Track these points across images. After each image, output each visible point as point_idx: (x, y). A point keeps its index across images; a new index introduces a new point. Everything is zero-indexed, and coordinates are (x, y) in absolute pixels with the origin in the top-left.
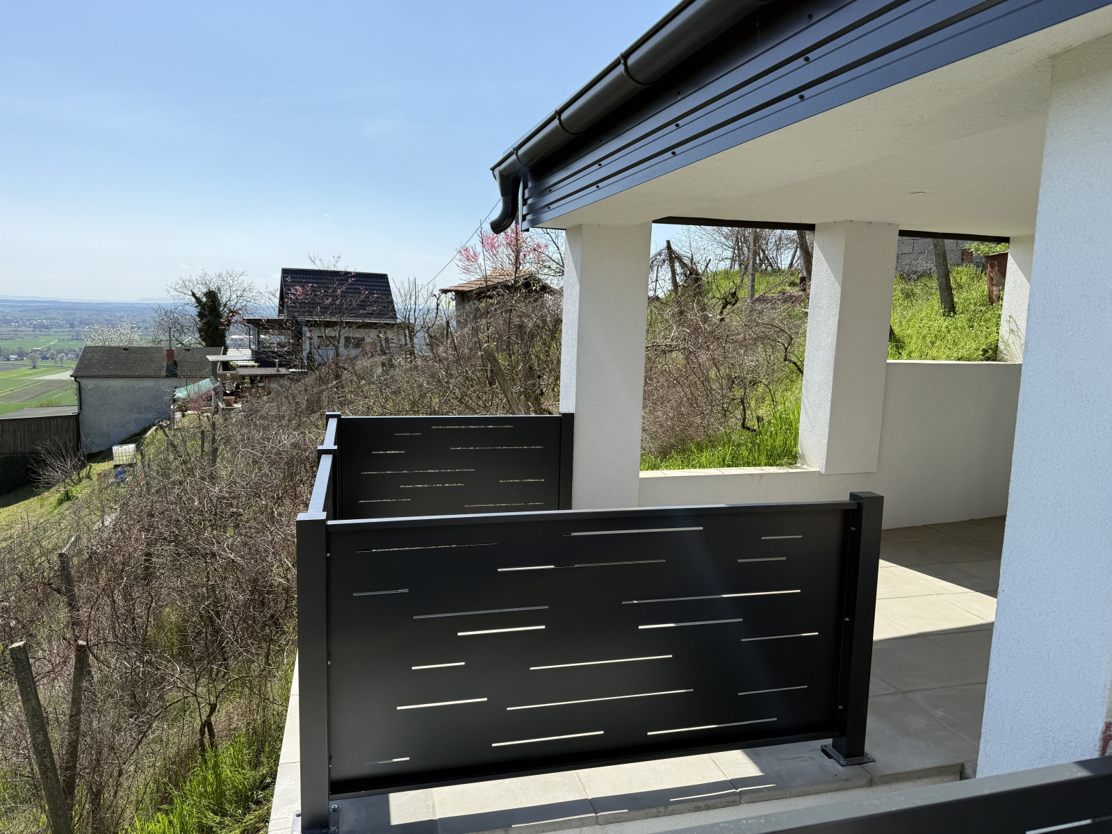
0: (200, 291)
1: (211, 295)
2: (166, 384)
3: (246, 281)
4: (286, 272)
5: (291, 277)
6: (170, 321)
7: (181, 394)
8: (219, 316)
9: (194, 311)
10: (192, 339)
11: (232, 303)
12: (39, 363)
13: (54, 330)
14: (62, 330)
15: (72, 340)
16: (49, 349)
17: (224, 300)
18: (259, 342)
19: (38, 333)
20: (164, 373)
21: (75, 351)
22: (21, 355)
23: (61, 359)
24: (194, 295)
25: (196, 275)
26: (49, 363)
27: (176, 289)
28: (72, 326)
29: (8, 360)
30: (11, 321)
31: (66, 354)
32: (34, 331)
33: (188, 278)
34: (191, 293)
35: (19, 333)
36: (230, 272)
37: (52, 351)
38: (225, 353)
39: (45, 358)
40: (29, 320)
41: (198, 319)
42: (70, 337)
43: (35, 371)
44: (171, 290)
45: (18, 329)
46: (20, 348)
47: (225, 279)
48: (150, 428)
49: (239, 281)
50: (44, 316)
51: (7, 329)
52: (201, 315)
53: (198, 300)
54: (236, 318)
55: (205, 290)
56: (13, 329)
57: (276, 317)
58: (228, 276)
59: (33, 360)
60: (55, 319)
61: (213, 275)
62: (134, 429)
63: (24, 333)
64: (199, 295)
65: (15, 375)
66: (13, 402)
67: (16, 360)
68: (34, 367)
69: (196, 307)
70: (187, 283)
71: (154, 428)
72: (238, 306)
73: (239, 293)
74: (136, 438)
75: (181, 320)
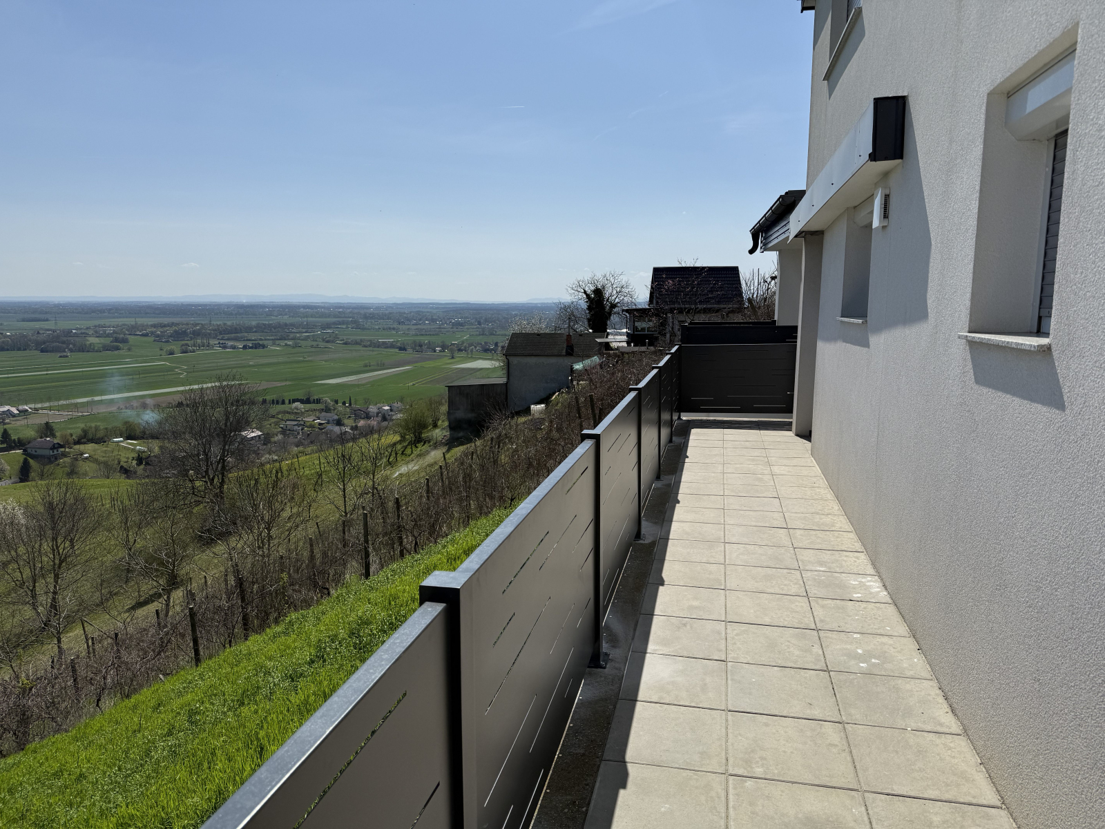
0: (590, 289)
1: (598, 292)
2: (566, 361)
3: (623, 279)
4: (657, 271)
5: (660, 274)
6: (568, 312)
7: (578, 366)
8: (603, 307)
9: (584, 304)
10: (582, 327)
11: (613, 298)
12: (456, 354)
13: (466, 327)
14: (472, 327)
15: (480, 335)
16: (463, 342)
17: (607, 296)
18: (635, 329)
19: (455, 329)
20: (564, 352)
21: (481, 344)
22: (444, 347)
23: (472, 351)
24: (585, 292)
25: (587, 277)
26: (463, 354)
27: (572, 288)
28: (480, 323)
29: (435, 351)
30: (436, 320)
31: (475, 347)
32: (452, 328)
33: (582, 279)
34: (583, 291)
35: (442, 330)
36: (613, 273)
37: (465, 344)
38: (607, 337)
39: (460, 350)
40: (449, 319)
41: (587, 312)
42: (478, 333)
43: (453, 360)
44: (569, 289)
45: (442, 326)
46: (443, 342)
47: (608, 279)
48: (554, 393)
49: (619, 280)
50: (459, 316)
51: (434, 327)
52: (589, 308)
53: (588, 296)
54: (616, 310)
55: (593, 288)
56: (438, 327)
57: (647, 307)
58: (611, 276)
59: (452, 351)
60: (467, 318)
61: (600, 276)
62: (543, 395)
63: (445, 330)
64: (589, 292)
65: (439, 364)
66: (438, 386)
67: (440, 351)
68: (453, 358)
69: (587, 302)
70: (581, 283)
71: (557, 393)
72: (617, 300)
73: (618, 289)
74: (545, 400)
75: (576, 313)
